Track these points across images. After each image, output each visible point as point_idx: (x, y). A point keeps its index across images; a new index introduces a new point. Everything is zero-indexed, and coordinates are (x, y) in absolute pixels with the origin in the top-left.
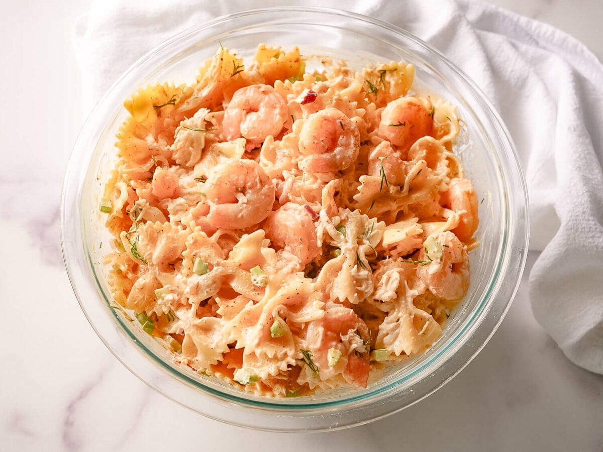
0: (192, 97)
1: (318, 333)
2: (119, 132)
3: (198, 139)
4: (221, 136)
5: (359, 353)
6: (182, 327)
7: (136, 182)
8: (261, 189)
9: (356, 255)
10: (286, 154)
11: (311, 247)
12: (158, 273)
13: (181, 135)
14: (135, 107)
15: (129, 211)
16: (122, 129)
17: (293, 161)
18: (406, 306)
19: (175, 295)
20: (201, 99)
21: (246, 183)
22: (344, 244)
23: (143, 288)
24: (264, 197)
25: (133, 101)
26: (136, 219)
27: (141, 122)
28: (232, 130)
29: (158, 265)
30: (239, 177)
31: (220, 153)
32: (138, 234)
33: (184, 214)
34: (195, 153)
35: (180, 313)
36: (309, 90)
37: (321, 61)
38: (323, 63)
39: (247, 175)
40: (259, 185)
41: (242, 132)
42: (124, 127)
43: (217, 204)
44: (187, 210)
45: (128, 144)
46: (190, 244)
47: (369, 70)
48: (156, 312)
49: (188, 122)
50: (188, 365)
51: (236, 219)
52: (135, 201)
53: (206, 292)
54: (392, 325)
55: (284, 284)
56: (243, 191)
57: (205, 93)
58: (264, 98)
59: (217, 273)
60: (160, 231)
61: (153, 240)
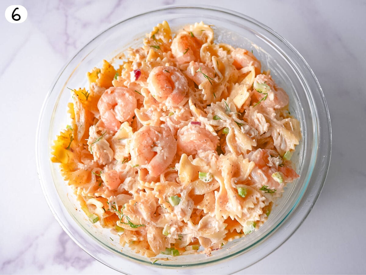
0: (79, 128)
1: (260, 174)
2: (64, 177)
3: (103, 143)
4: (111, 132)
5: (281, 164)
6: (193, 236)
7: (97, 192)
8: (162, 136)
9: (235, 122)
10: (152, 110)
11: (212, 140)
12: (155, 224)
13: (94, 150)
14: (58, 158)
15: (109, 209)
16: (63, 174)
17: (159, 110)
18: (277, 124)
19: (174, 226)
20: (84, 124)
21: (152, 140)
22: (225, 123)
23: (155, 238)
24: (167, 138)
25: (55, 155)
26: (116, 210)
27: (68, 162)
28: (113, 124)
29: (151, 220)
30: (147, 140)
31: (119, 140)
32: (126, 216)
33: (136, 184)
34: (108, 151)
35: (186, 231)
36: (133, 71)
37: (118, 58)
38: (120, 58)
39: (150, 135)
40: (160, 135)
41: (120, 120)
42: (63, 172)
43: (148, 164)
44: (135, 181)
45: (74, 178)
46: (158, 195)
47: (147, 41)
48: (172, 242)
49: (90, 140)
50: (212, 250)
51: (165, 161)
52: (107, 202)
53: (189, 209)
54: (279, 138)
55: (220, 168)
56: (155, 145)
57: (83, 119)
58: (115, 95)
59: (185, 195)
60: (135, 204)
61: (135, 211)
